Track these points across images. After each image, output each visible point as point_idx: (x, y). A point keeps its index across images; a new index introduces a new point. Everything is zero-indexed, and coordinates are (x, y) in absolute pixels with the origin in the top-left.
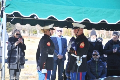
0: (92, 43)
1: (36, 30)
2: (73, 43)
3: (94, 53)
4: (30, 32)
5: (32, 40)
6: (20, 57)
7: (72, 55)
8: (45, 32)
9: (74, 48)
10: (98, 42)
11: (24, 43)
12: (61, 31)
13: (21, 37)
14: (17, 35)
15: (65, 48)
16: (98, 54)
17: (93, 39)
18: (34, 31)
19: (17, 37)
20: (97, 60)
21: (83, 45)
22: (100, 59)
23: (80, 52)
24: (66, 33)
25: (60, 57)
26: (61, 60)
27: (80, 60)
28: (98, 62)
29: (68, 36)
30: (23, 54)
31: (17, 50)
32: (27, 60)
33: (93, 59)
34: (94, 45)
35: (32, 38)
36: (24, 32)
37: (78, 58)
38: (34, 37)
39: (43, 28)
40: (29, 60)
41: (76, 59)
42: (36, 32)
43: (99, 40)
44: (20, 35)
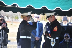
0: (63, 27)
1: (17, 15)
2: (48, 27)
3: (65, 35)
4: (12, 18)
5: (14, 24)
6: (3, 38)
7: (47, 37)
8: (23, 18)
9: (49, 32)
10: (69, 26)
11: (7, 27)
12: (38, 17)
13: (5, 22)
14: (1, 20)
15: (41, 31)
16: (69, 36)
17: (65, 24)
18: (16, 16)
19: (2, 22)
20: (68, 41)
21: (56, 29)
22: (70, 40)
23: (53, 35)
24: (43, 18)
25: (37, 38)
26: (38, 41)
27: (53, 42)
28: (68, 42)
29: (45, 21)
30: (6, 36)
31: (1, 33)
32: (10, 41)
33: (65, 40)
34: (66, 28)
35: (14, 22)
36: (8, 17)
37: (52, 39)
38: (16, 21)
39: (22, 15)
40: (12, 41)
41: (50, 41)
42: (18, 17)
43: (70, 24)
44: (3, 20)
